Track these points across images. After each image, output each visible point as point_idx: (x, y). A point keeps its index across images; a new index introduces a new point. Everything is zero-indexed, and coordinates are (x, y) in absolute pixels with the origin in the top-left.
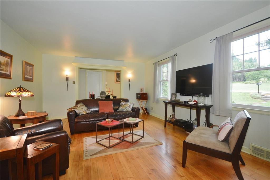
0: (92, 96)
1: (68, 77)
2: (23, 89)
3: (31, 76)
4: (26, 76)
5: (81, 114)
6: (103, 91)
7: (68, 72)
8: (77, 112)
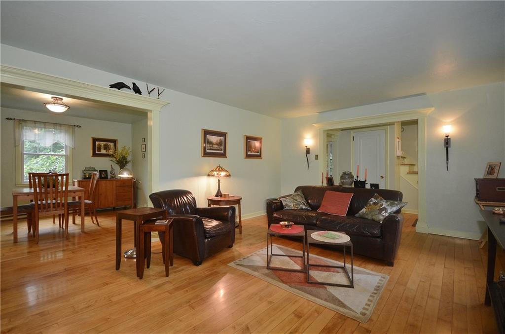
0: (330, 181)
1: (309, 149)
2: (222, 169)
3: (258, 152)
4: (248, 153)
5: (287, 208)
6: (347, 171)
7: (309, 140)
8: (284, 203)
